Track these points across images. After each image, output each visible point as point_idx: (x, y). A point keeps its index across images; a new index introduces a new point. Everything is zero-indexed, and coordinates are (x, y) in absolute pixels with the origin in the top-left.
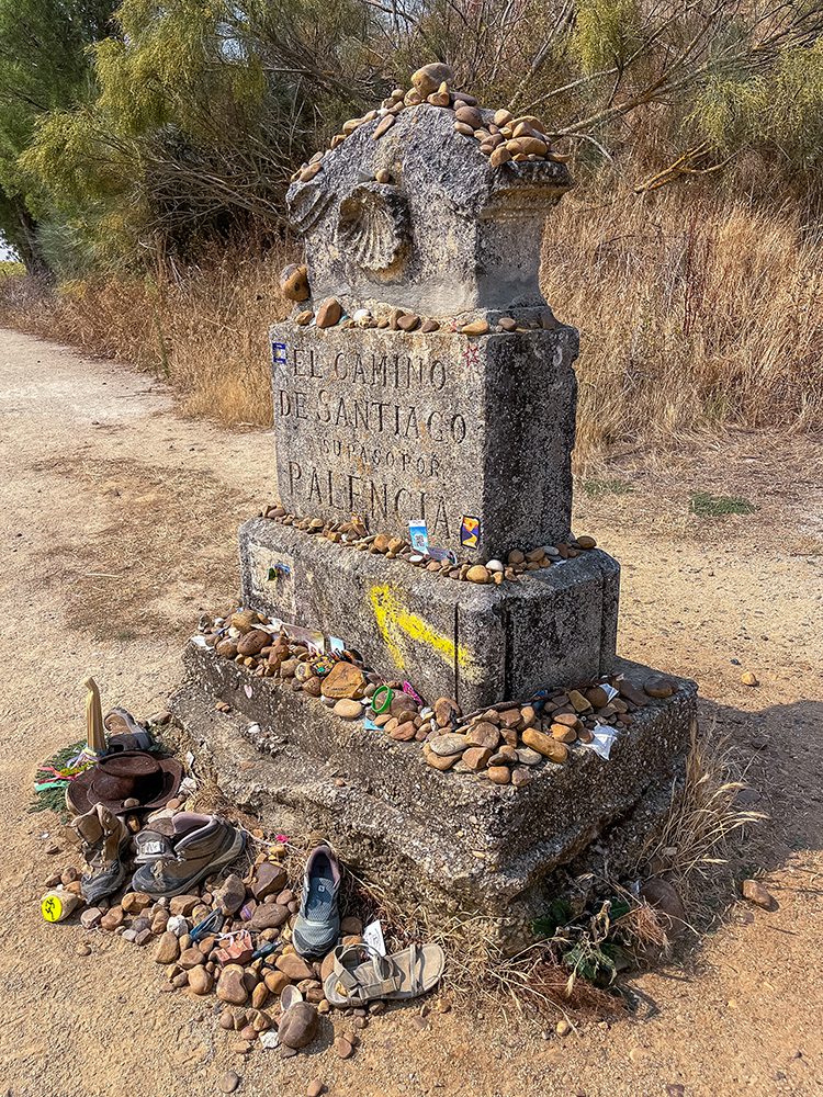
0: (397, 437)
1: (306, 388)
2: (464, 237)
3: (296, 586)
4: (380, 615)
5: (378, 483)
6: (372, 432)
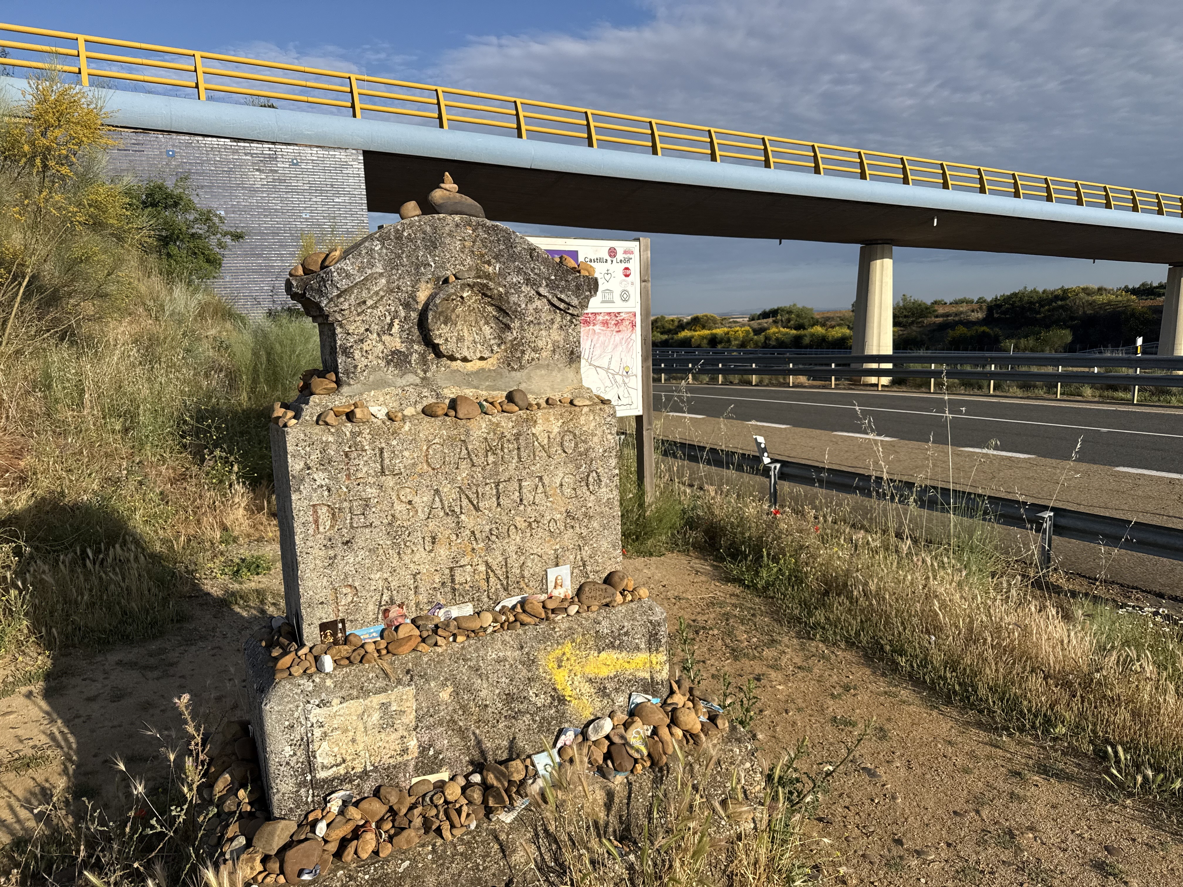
0: (522, 508)
1: (371, 492)
2: (570, 331)
3: (419, 719)
4: (561, 678)
5: (496, 560)
6: (487, 512)
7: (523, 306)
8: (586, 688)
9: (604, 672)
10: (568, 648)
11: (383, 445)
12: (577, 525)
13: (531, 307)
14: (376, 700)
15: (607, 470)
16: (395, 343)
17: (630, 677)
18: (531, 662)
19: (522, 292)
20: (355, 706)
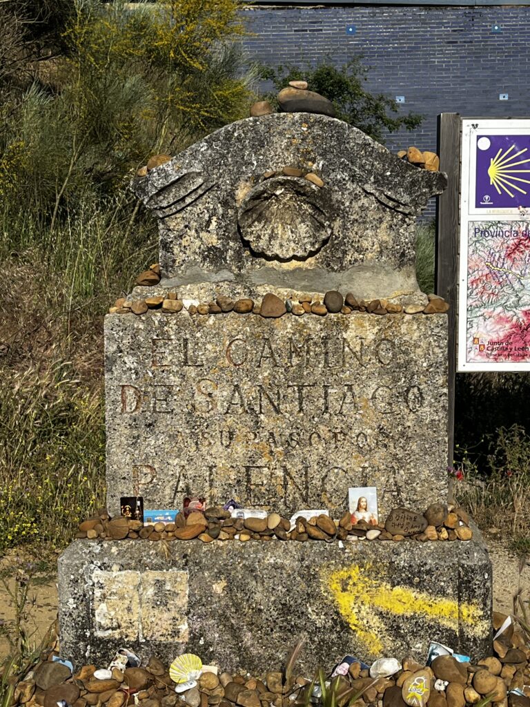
0: (327, 416)
1: (174, 380)
2: (401, 230)
3: (191, 605)
4: (345, 603)
5: (295, 467)
6: (287, 415)
7: (347, 204)
8: (375, 621)
9: (399, 610)
10: (355, 572)
11: (188, 336)
12: (392, 445)
13: (356, 205)
14: (153, 575)
15: (431, 388)
16: (213, 239)
17: (432, 623)
18: (311, 578)
19: (346, 189)
20: (132, 577)
